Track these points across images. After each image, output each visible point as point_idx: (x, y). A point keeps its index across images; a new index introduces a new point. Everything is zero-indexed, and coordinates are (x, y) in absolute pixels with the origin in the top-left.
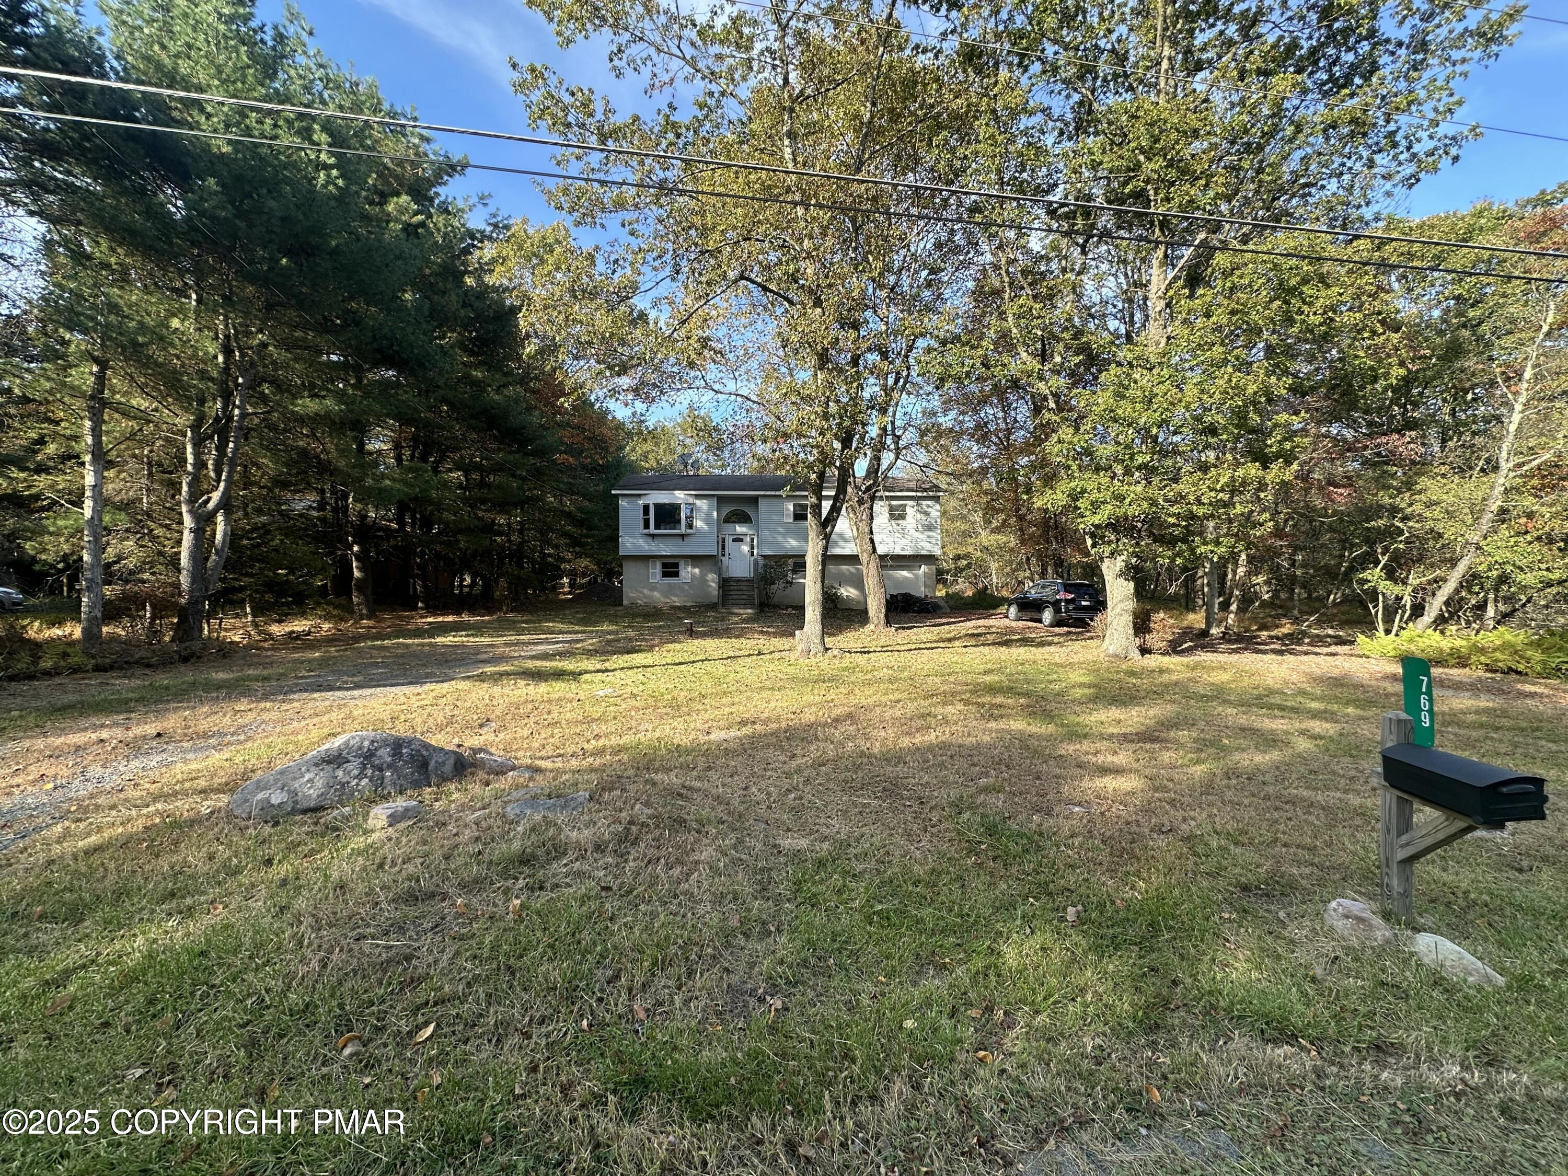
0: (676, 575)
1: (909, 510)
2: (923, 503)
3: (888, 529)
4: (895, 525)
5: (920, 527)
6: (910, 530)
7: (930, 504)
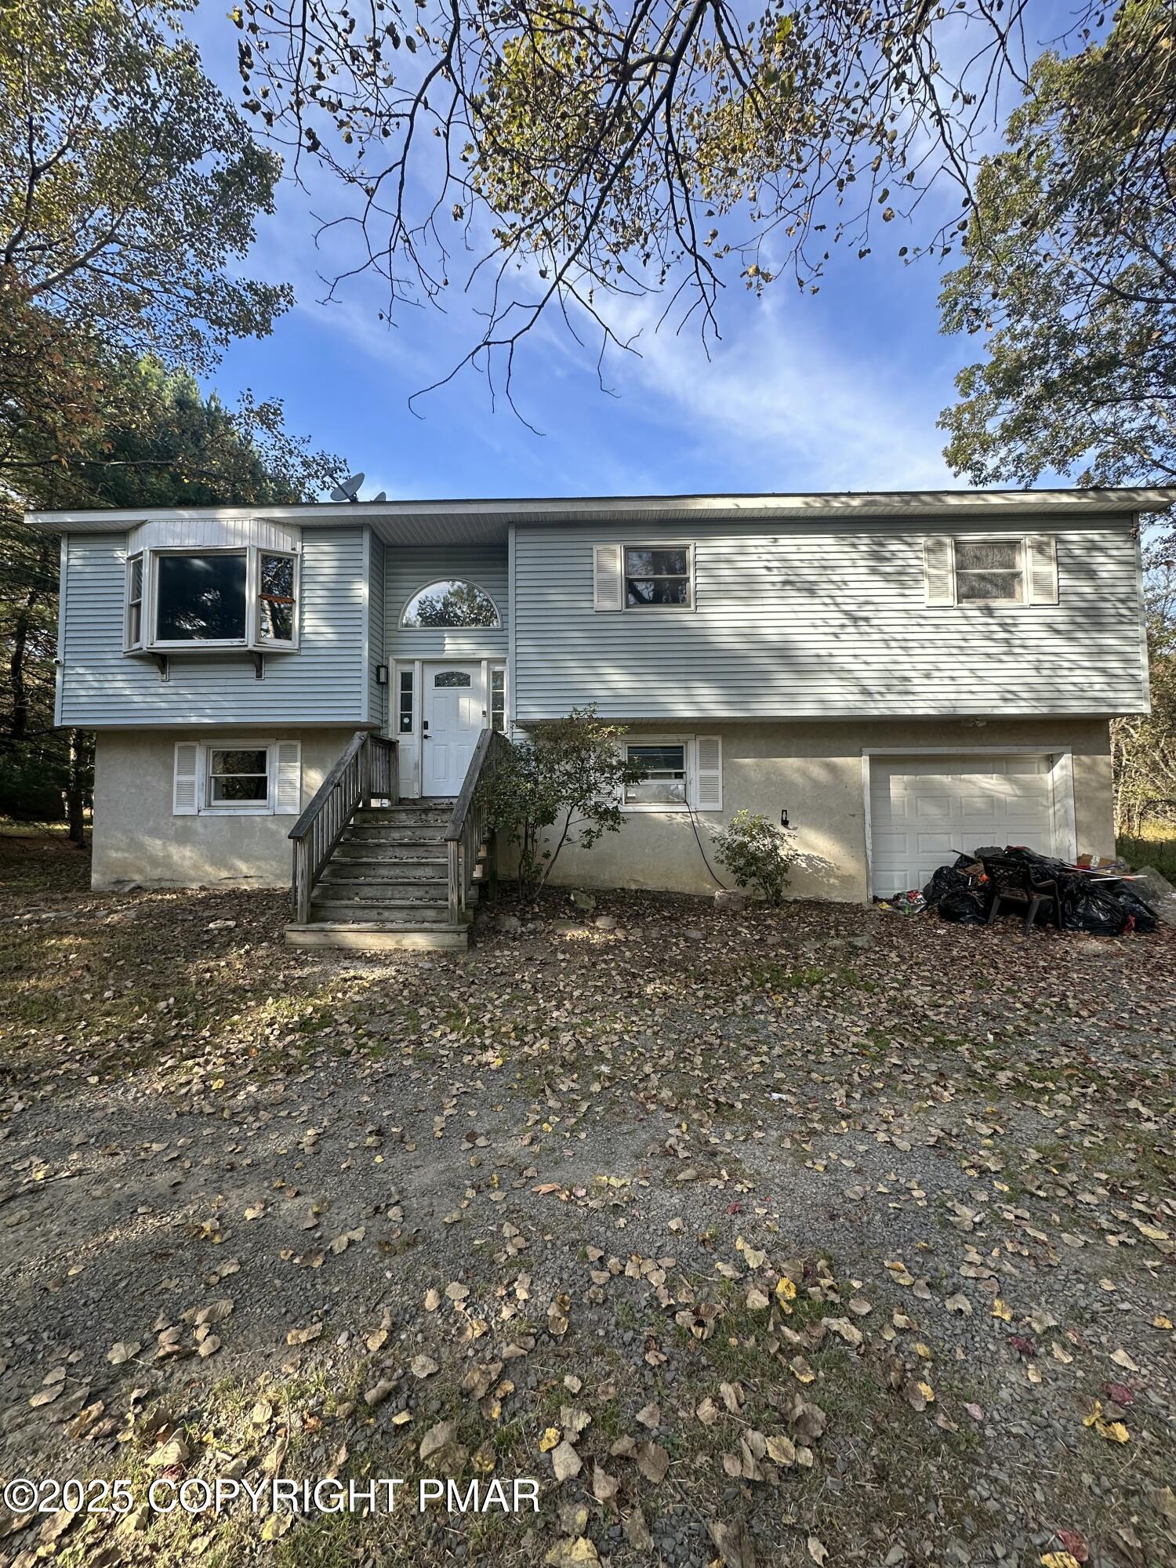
0: (257, 790)
1: (1027, 562)
2: (1072, 536)
3: (952, 628)
4: (977, 613)
5: (1066, 619)
6: (1030, 629)
7: (1097, 538)
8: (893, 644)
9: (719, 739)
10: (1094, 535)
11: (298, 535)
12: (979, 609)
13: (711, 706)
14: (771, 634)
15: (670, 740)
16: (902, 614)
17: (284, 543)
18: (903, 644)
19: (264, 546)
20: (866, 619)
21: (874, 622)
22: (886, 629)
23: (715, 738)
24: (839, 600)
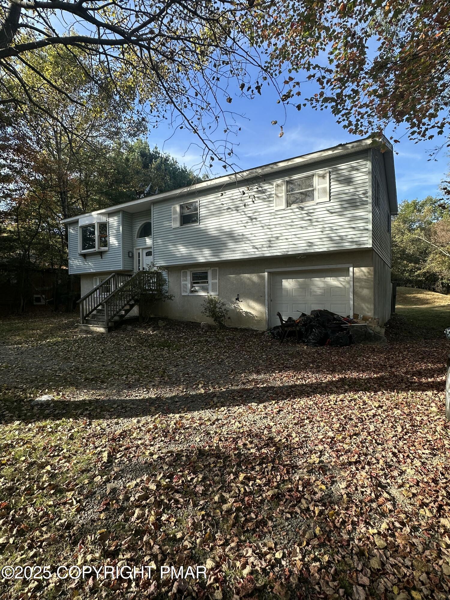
1: (316, 184)
2: (343, 166)
3: (288, 218)
4: (297, 210)
5: (339, 207)
6: (321, 213)
7: (355, 165)
8: (265, 227)
9: (217, 268)
10: (354, 164)
11: (107, 216)
12: (297, 208)
13: (209, 258)
14: (226, 228)
15: (203, 270)
16: (269, 215)
17: (104, 219)
18: (269, 227)
19: (99, 221)
20: (256, 219)
21: (258, 219)
22: (263, 222)
23: (216, 268)
24: (246, 213)
